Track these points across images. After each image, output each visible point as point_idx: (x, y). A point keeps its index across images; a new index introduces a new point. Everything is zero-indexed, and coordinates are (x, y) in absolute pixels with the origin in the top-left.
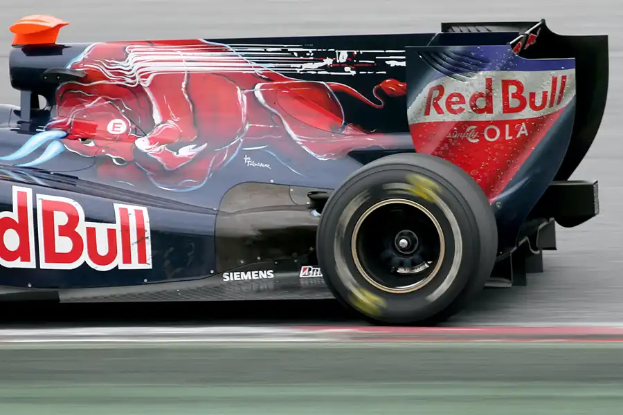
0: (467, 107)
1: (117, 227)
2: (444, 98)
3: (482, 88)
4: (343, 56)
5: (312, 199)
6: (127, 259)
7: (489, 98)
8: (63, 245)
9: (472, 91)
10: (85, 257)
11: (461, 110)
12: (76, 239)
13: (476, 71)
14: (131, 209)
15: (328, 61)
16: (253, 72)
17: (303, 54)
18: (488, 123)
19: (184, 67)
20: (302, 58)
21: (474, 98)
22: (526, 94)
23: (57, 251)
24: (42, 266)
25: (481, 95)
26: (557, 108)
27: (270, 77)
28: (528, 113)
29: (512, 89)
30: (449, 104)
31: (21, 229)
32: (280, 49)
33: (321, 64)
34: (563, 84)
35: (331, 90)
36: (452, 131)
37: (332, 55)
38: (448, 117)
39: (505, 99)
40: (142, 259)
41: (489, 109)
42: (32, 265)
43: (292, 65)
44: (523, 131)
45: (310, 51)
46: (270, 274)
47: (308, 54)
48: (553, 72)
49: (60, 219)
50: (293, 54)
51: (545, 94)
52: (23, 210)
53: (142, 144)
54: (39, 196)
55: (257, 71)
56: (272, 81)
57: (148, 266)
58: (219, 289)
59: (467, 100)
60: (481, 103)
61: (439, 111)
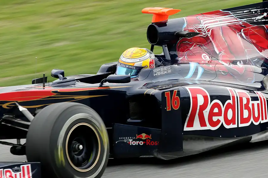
1: (259, 102)
8: (246, 114)
10: (252, 119)
14: (259, 93)
16: (239, 24)
17: (256, 12)
19: (219, 25)
20: (256, 14)
27: (245, 25)
32: (248, 11)
33: (262, 16)
35: (266, 29)
37: (267, 11)
43: (253, 18)
45: (259, 10)
47: (258, 12)
50: (253, 13)
54: (237, 92)
55: (241, 23)
56: (246, 27)
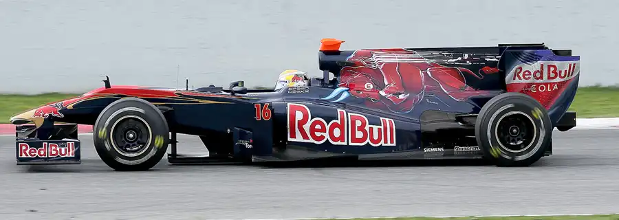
0: (532, 76)
1: (382, 127)
2: (522, 72)
3: (539, 68)
4: (466, 56)
5: (456, 117)
6: (385, 142)
7: (542, 73)
8: (359, 135)
9: (534, 70)
10: (368, 140)
11: (530, 78)
12: (365, 133)
13: (536, 61)
14: (387, 119)
15: (460, 59)
16: (426, 63)
17: (449, 55)
18: (541, 84)
19: (397, 61)
20: (448, 57)
21: (535, 73)
22: (558, 71)
23: (357, 137)
24: (350, 144)
25: (538, 71)
26: (570, 77)
27: (434, 65)
28: (558, 80)
29: (552, 69)
30: (524, 76)
31: (341, 127)
32: (438, 53)
33: (456, 60)
34: (574, 67)
35: (460, 71)
36: (525, 87)
37: (461, 56)
38: (524, 81)
39: (549, 74)
40: (392, 142)
41: (541, 78)
42: (345, 143)
43: (444, 60)
44: (556, 87)
46: (442, 149)
47: (451, 55)
48: (570, 62)
49: (358, 123)
50: (444, 55)
51: (566, 71)
52: (342, 120)
53: (382, 93)
54: (349, 114)
55: (428, 62)
56: (435, 67)
57: (394, 144)
58: (422, 156)
59: (532, 74)
60: (538, 75)
61: (520, 79)
